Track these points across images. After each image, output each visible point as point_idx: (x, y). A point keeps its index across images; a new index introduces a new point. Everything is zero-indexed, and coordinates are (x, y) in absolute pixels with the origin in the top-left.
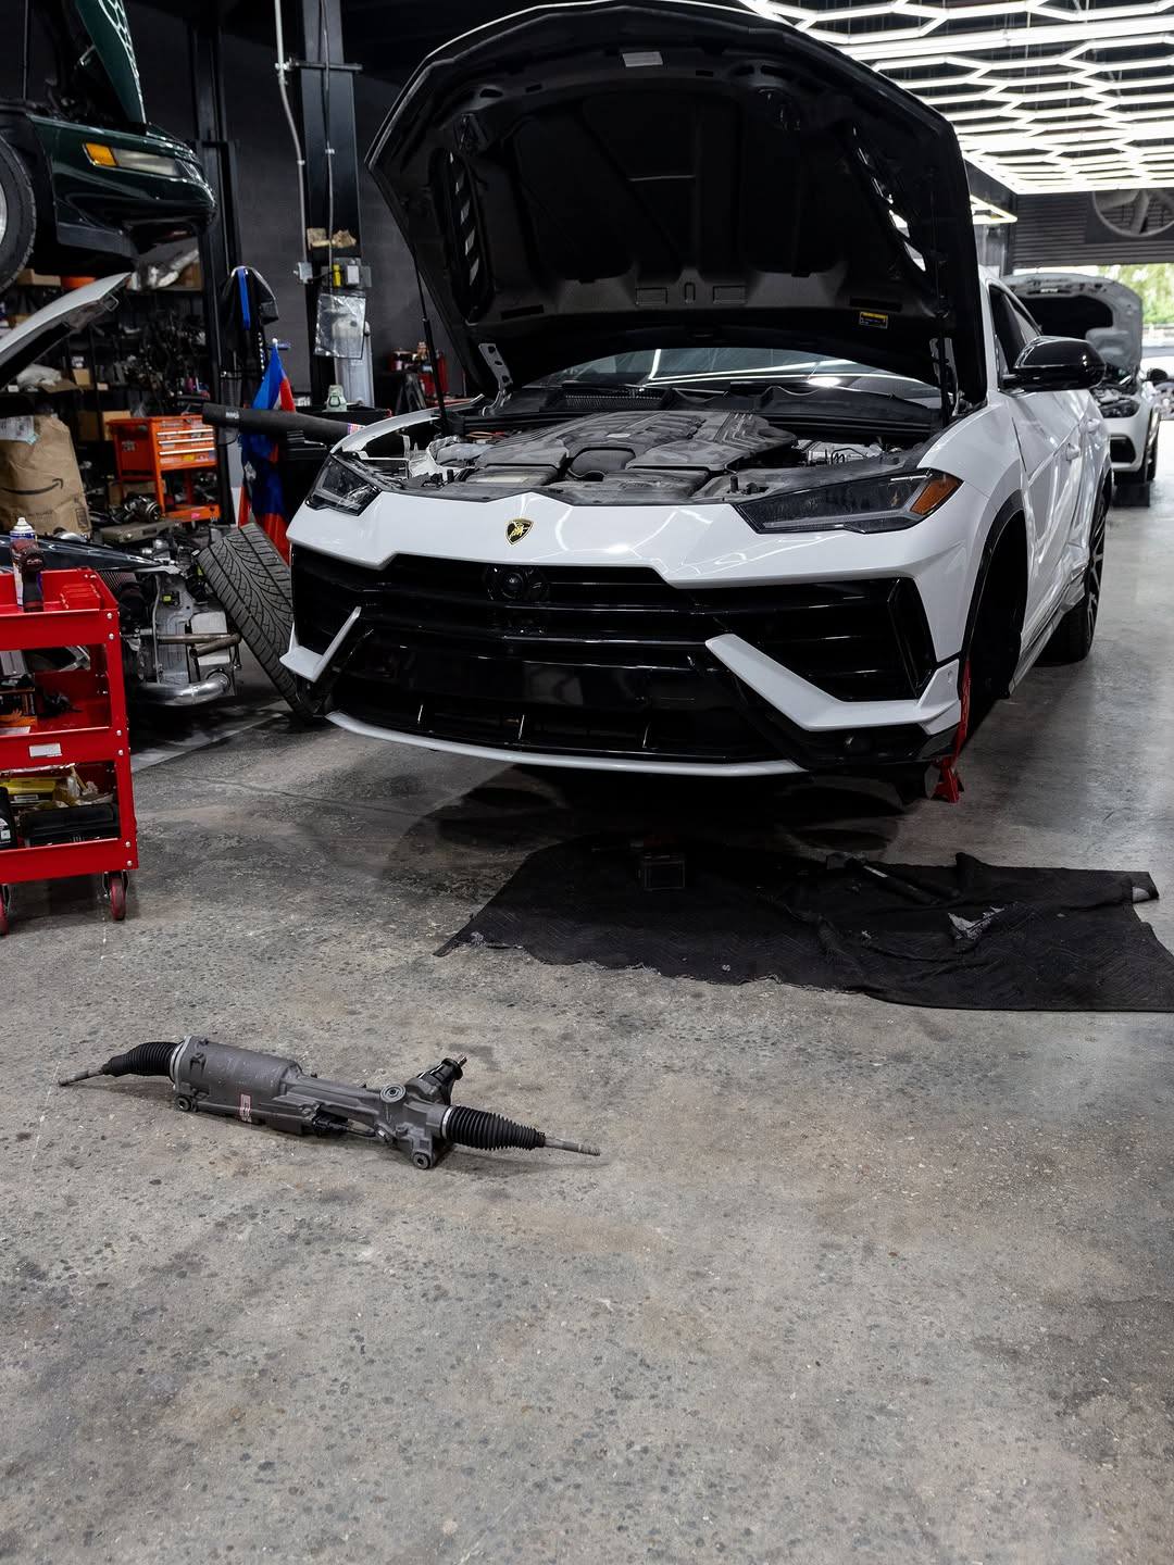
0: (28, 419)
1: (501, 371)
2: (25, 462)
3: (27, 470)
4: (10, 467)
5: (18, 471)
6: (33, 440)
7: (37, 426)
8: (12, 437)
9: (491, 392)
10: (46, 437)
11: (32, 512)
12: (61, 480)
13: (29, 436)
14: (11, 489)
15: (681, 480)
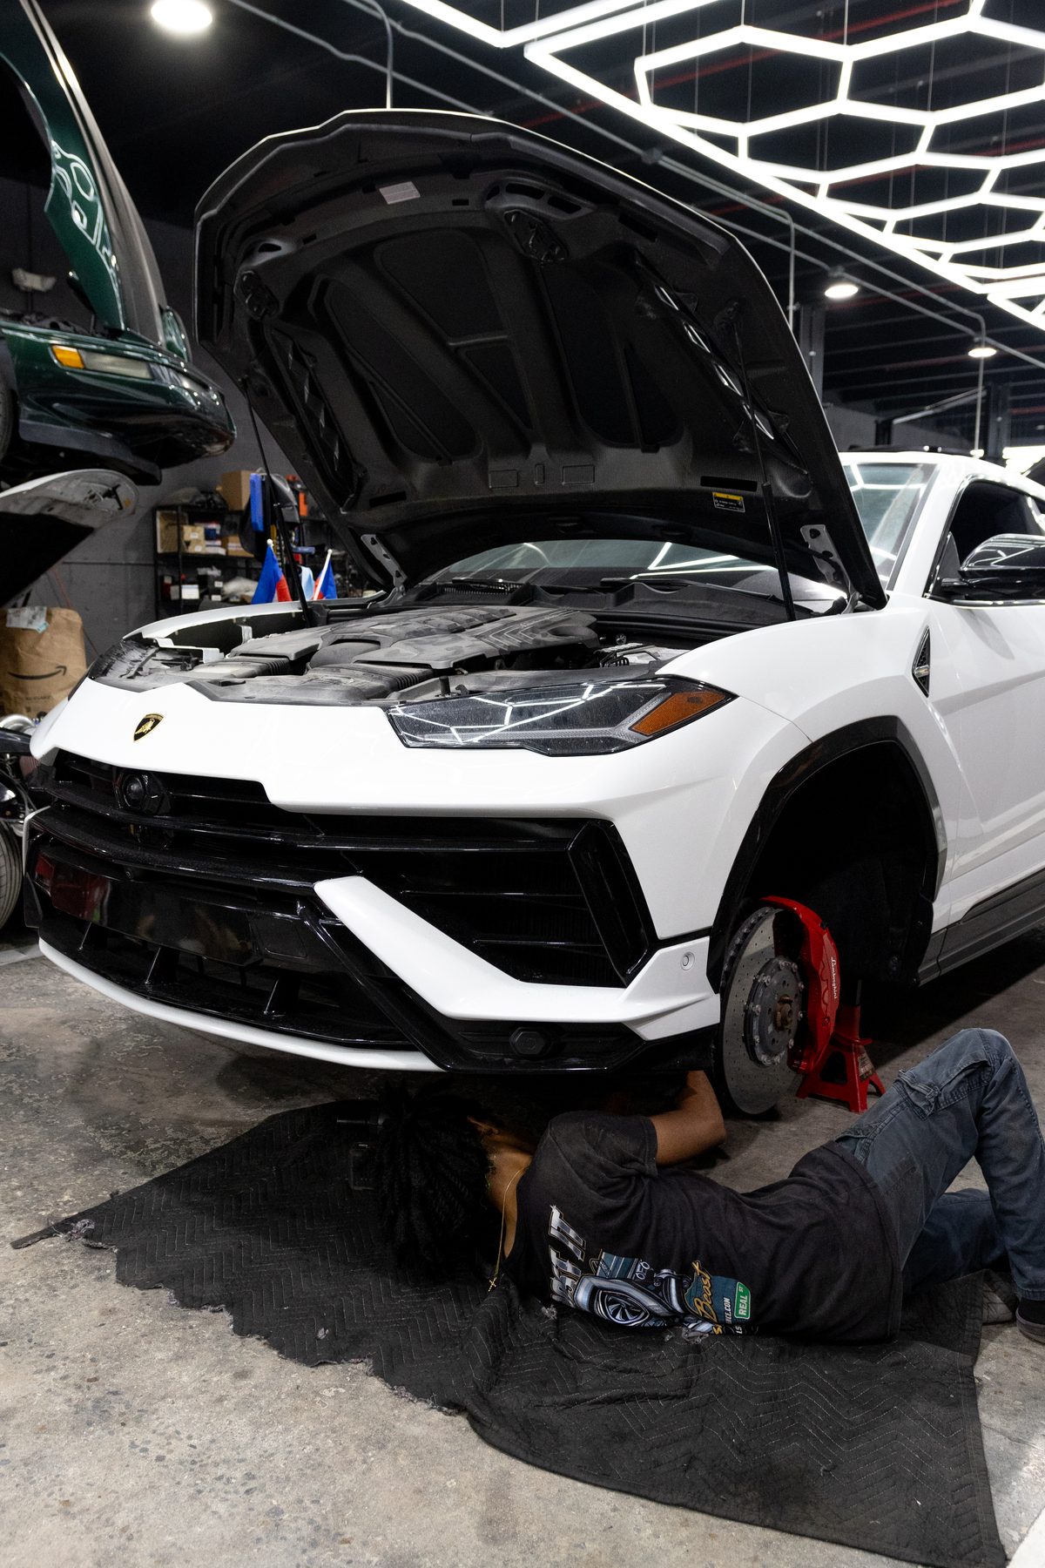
0: (42, 610)
1: (391, 565)
2: (32, 650)
3: (32, 656)
4: (17, 655)
5: (24, 657)
6: (43, 628)
7: (49, 616)
8: (24, 625)
9: (388, 587)
10: (57, 626)
11: (30, 696)
12: (65, 668)
13: (40, 625)
14: (16, 673)
15: (380, 676)
